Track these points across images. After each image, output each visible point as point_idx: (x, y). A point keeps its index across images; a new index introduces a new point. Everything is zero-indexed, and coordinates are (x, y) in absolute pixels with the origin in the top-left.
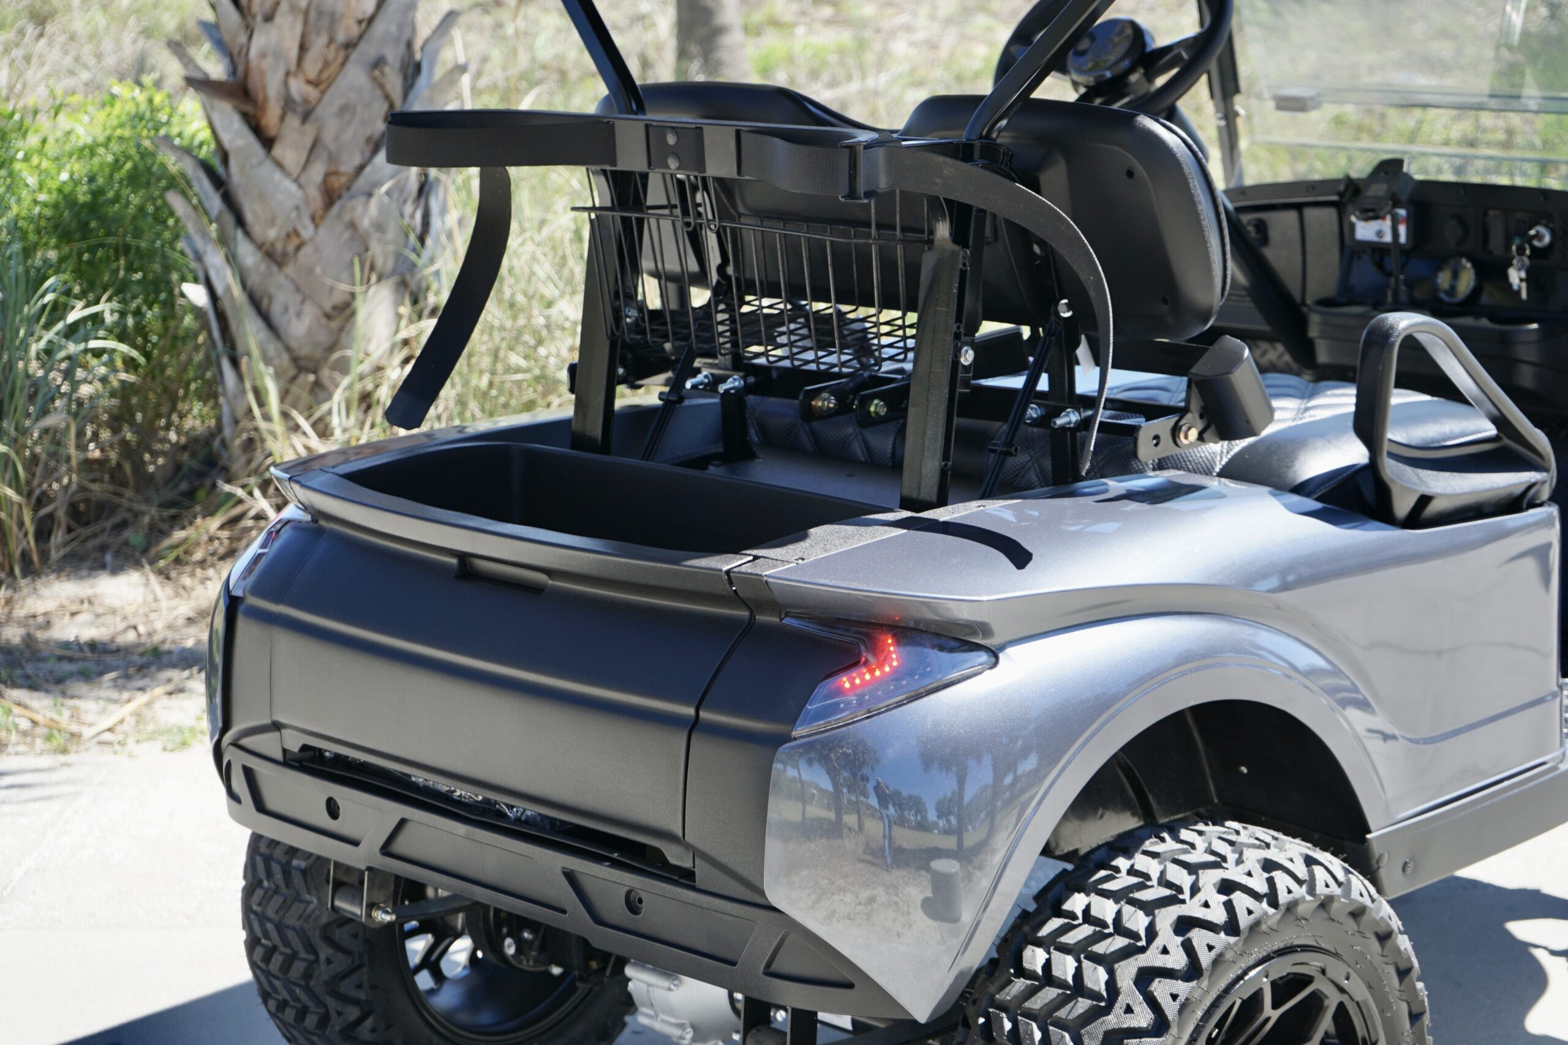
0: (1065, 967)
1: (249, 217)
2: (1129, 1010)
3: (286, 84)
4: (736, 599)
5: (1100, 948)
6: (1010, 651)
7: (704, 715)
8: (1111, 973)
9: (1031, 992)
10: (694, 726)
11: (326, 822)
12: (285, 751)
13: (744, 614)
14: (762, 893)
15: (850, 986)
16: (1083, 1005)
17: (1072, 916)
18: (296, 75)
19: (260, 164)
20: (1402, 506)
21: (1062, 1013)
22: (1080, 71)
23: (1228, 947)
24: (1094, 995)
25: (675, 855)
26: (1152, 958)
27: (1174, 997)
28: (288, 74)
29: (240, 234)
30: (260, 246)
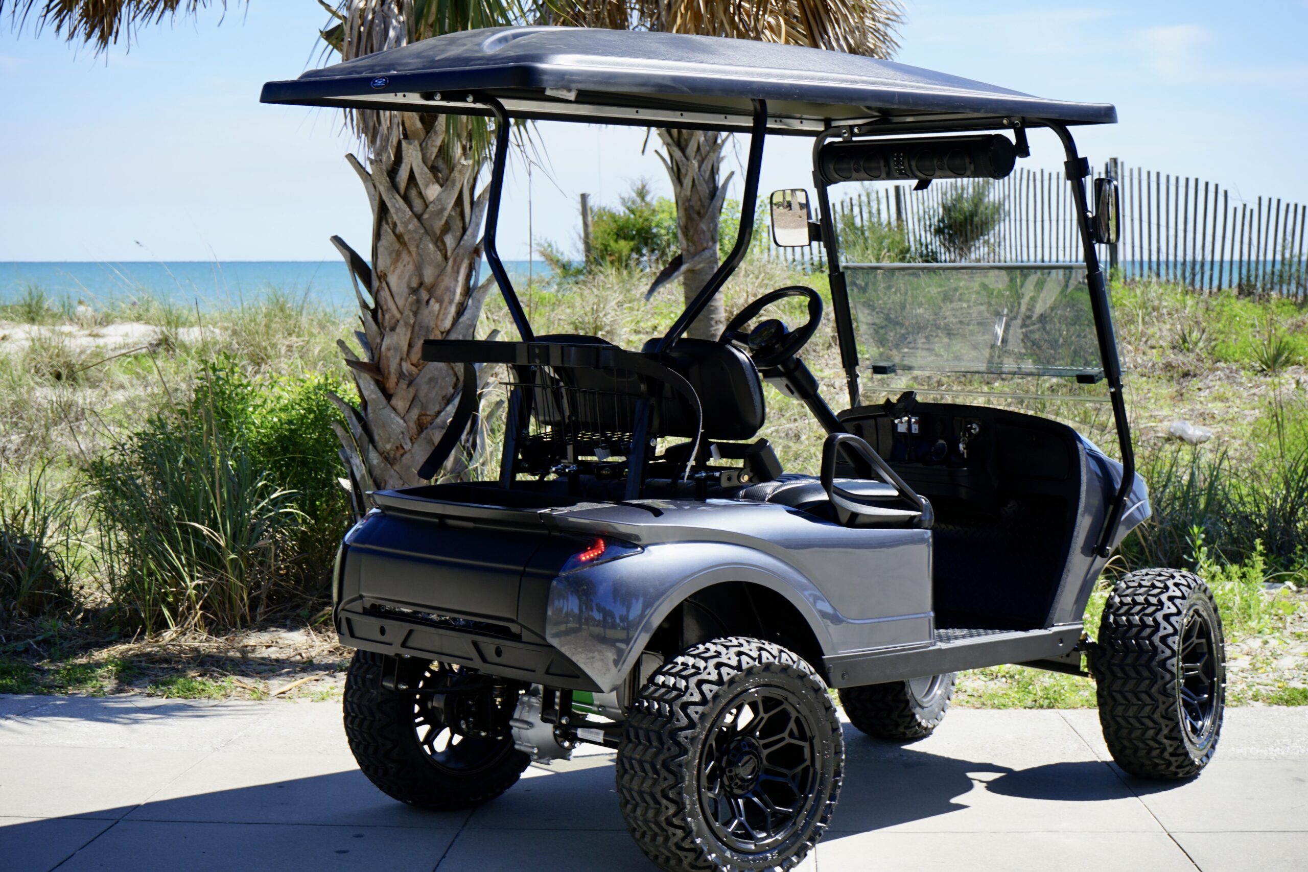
0: (671, 681)
1: (376, 438)
2: (692, 695)
3: (400, 365)
4: (543, 526)
5: (684, 673)
6: (650, 548)
7: (527, 569)
8: (687, 682)
9: (656, 691)
10: (523, 574)
11: (379, 637)
12: (364, 608)
13: (547, 532)
14: (545, 639)
15: (578, 677)
16: (674, 693)
17: (677, 664)
18: (406, 361)
19: (384, 408)
20: (844, 518)
21: (666, 697)
22: (753, 343)
23: (736, 675)
24: (680, 690)
25: (515, 628)
26: (704, 676)
27: (711, 691)
28: (401, 359)
29: (371, 447)
30: (381, 454)
